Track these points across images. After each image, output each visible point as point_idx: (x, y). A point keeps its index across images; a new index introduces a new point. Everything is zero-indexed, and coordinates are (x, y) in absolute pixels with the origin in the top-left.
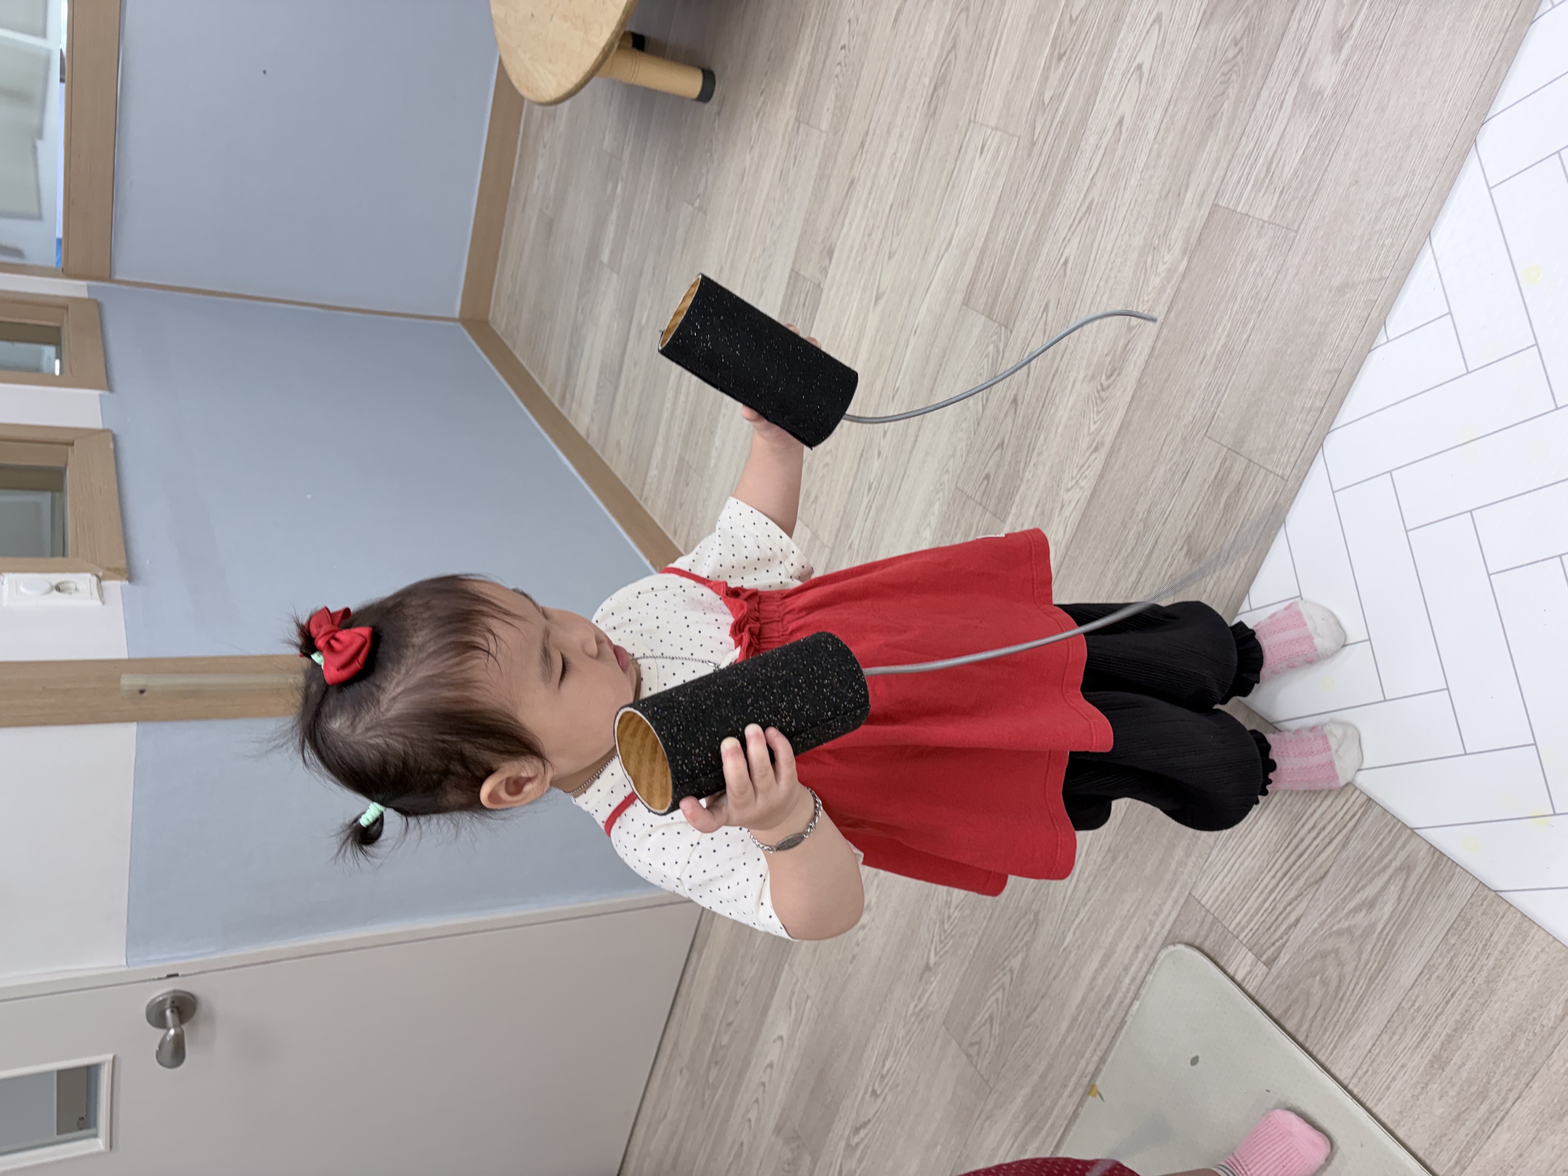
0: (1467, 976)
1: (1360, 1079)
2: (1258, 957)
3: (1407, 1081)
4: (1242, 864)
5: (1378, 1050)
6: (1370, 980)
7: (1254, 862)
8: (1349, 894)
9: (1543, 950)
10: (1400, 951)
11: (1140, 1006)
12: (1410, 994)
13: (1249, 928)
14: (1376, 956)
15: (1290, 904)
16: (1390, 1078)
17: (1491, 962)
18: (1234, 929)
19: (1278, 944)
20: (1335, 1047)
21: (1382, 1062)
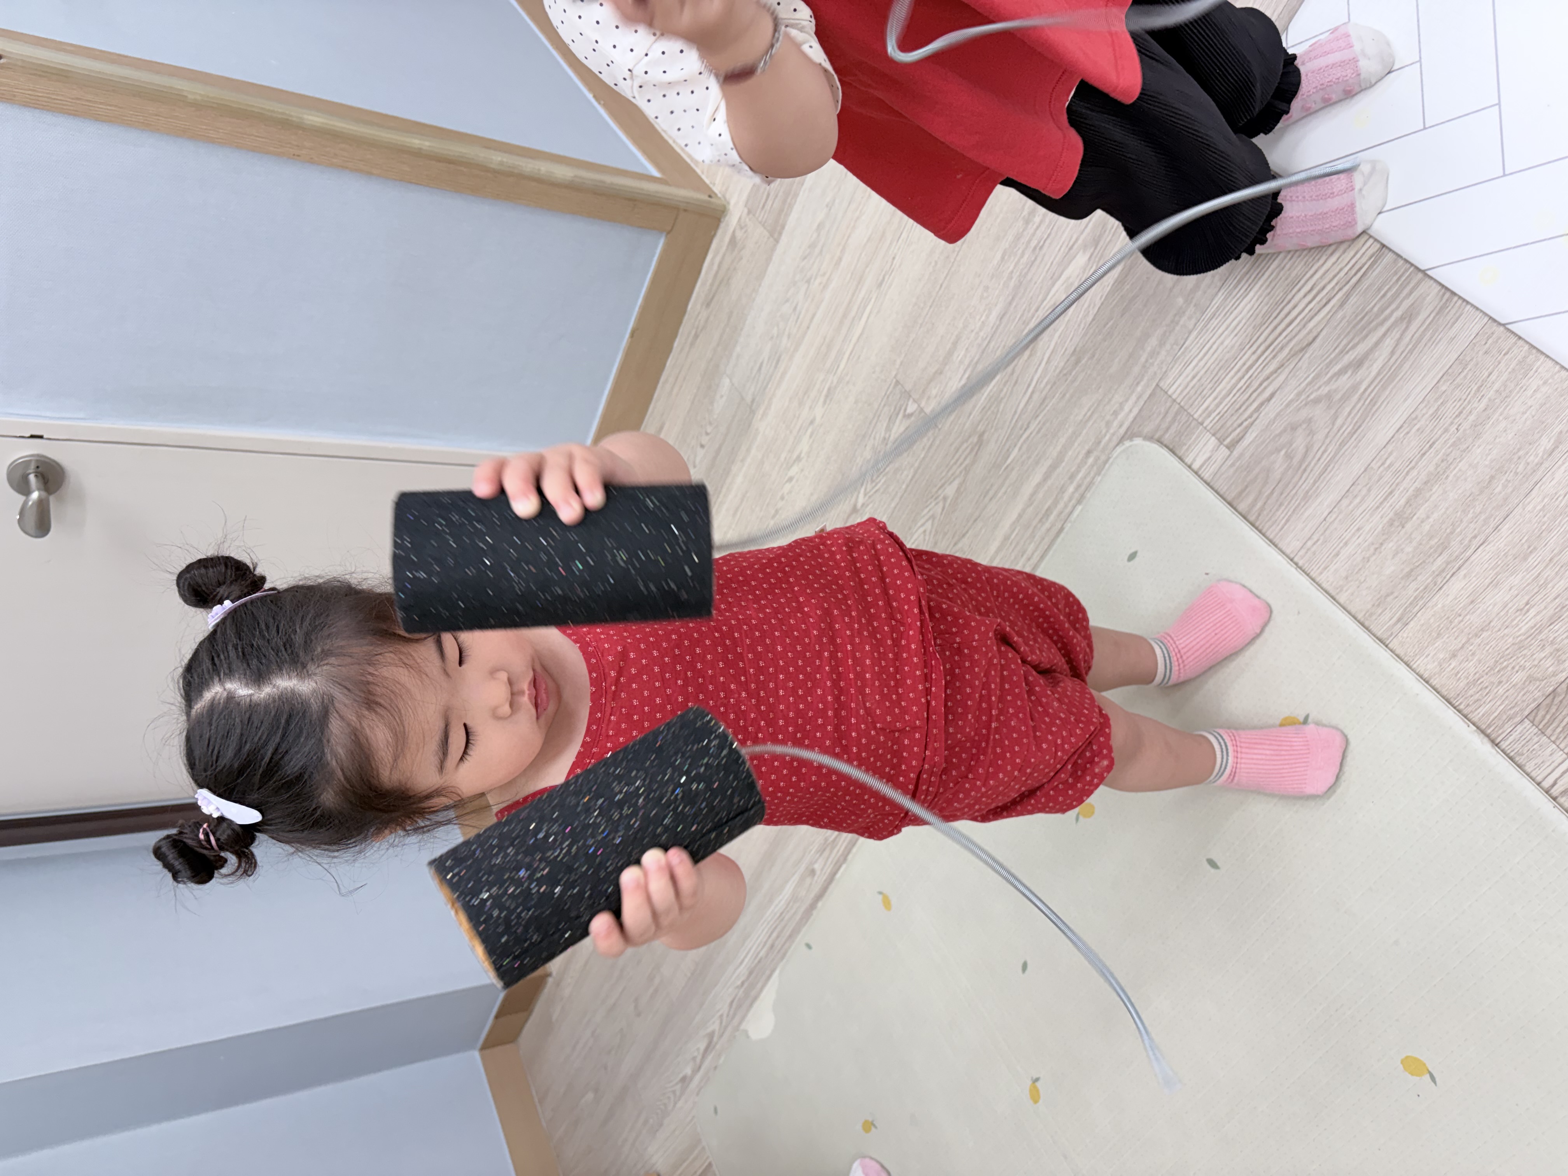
0: (1452, 423)
1: (1309, 549)
2: (1221, 441)
3: (1359, 544)
4: (1222, 343)
5: (1334, 516)
6: (1340, 445)
7: (1236, 338)
8: (1335, 357)
9: (1545, 383)
10: (1383, 407)
11: (1082, 510)
12: (1382, 453)
13: (1217, 412)
14: (1353, 418)
15: (1268, 378)
16: (1341, 545)
17: (1482, 406)
18: (1200, 416)
19: (1245, 424)
20: (1287, 521)
21: (1336, 529)
